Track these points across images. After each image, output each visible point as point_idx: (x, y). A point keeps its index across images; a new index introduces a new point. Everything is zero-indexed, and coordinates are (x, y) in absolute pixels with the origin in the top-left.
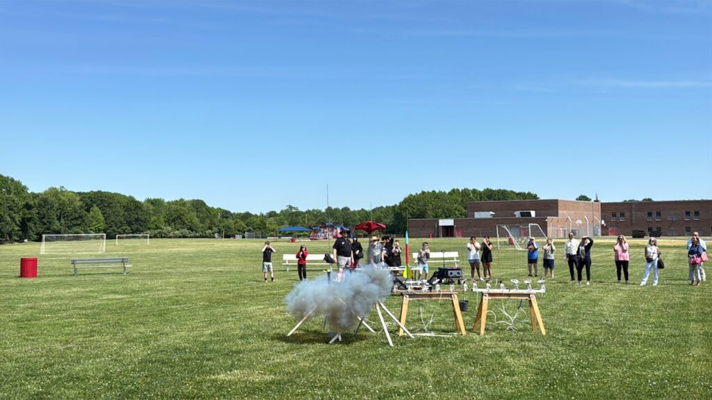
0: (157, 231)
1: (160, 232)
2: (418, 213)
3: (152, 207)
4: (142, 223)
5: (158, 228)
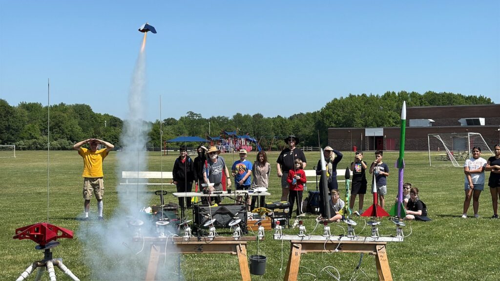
0: (31, 142)
1: (34, 143)
3: (26, 113)
4: (13, 132)
5: (32, 138)
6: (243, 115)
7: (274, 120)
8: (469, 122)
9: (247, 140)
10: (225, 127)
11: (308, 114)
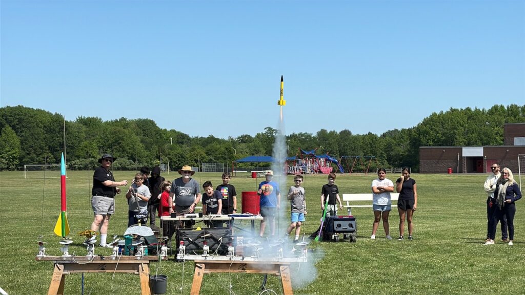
0: (88, 161)
1: (92, 162)
2: (444, 138)
3: (84, 128)
5: (89, 156)
6: (328, 132)
7: (363, 137)
9: (327, 160)
10: (308, 145)
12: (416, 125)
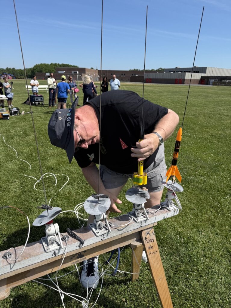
2: (40, 71)
6: (9, 68)
7: (19, 70)
8: (74, 73)
9: (10, 76)
10: (3, 71)
11: (29, 69)
12: (32, 67)
